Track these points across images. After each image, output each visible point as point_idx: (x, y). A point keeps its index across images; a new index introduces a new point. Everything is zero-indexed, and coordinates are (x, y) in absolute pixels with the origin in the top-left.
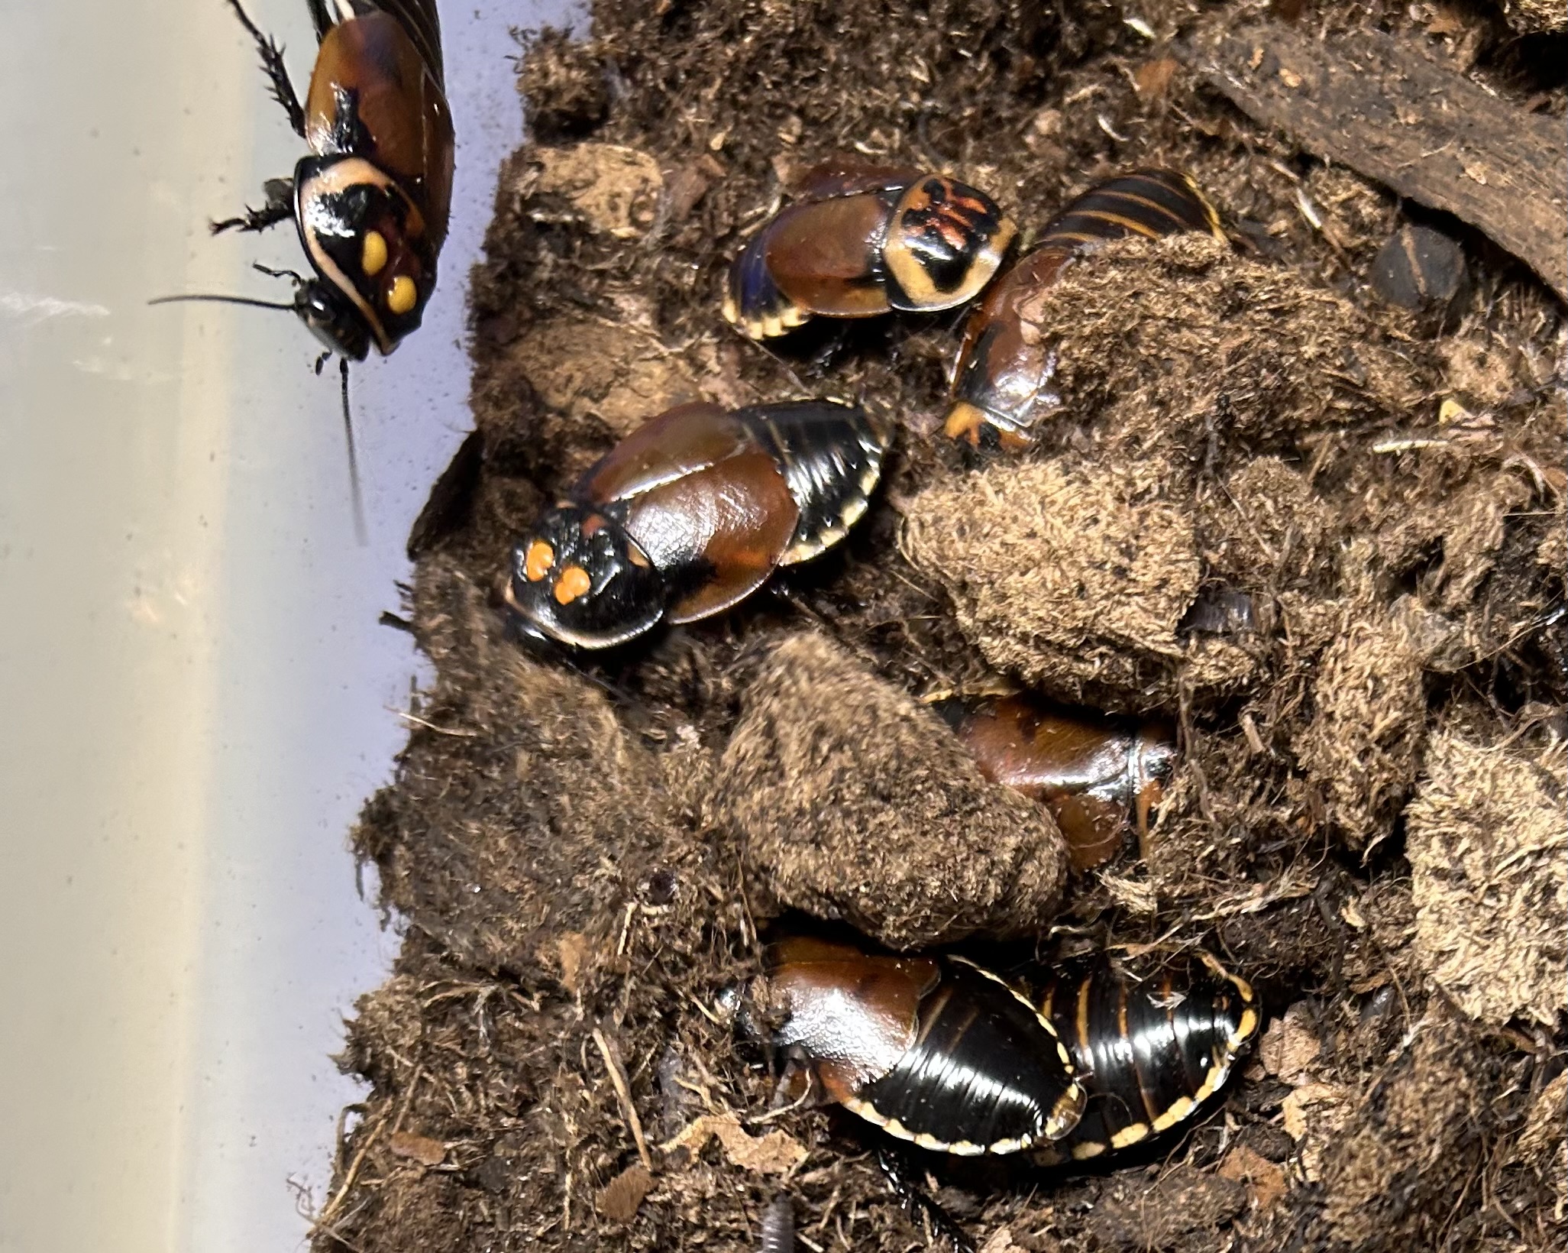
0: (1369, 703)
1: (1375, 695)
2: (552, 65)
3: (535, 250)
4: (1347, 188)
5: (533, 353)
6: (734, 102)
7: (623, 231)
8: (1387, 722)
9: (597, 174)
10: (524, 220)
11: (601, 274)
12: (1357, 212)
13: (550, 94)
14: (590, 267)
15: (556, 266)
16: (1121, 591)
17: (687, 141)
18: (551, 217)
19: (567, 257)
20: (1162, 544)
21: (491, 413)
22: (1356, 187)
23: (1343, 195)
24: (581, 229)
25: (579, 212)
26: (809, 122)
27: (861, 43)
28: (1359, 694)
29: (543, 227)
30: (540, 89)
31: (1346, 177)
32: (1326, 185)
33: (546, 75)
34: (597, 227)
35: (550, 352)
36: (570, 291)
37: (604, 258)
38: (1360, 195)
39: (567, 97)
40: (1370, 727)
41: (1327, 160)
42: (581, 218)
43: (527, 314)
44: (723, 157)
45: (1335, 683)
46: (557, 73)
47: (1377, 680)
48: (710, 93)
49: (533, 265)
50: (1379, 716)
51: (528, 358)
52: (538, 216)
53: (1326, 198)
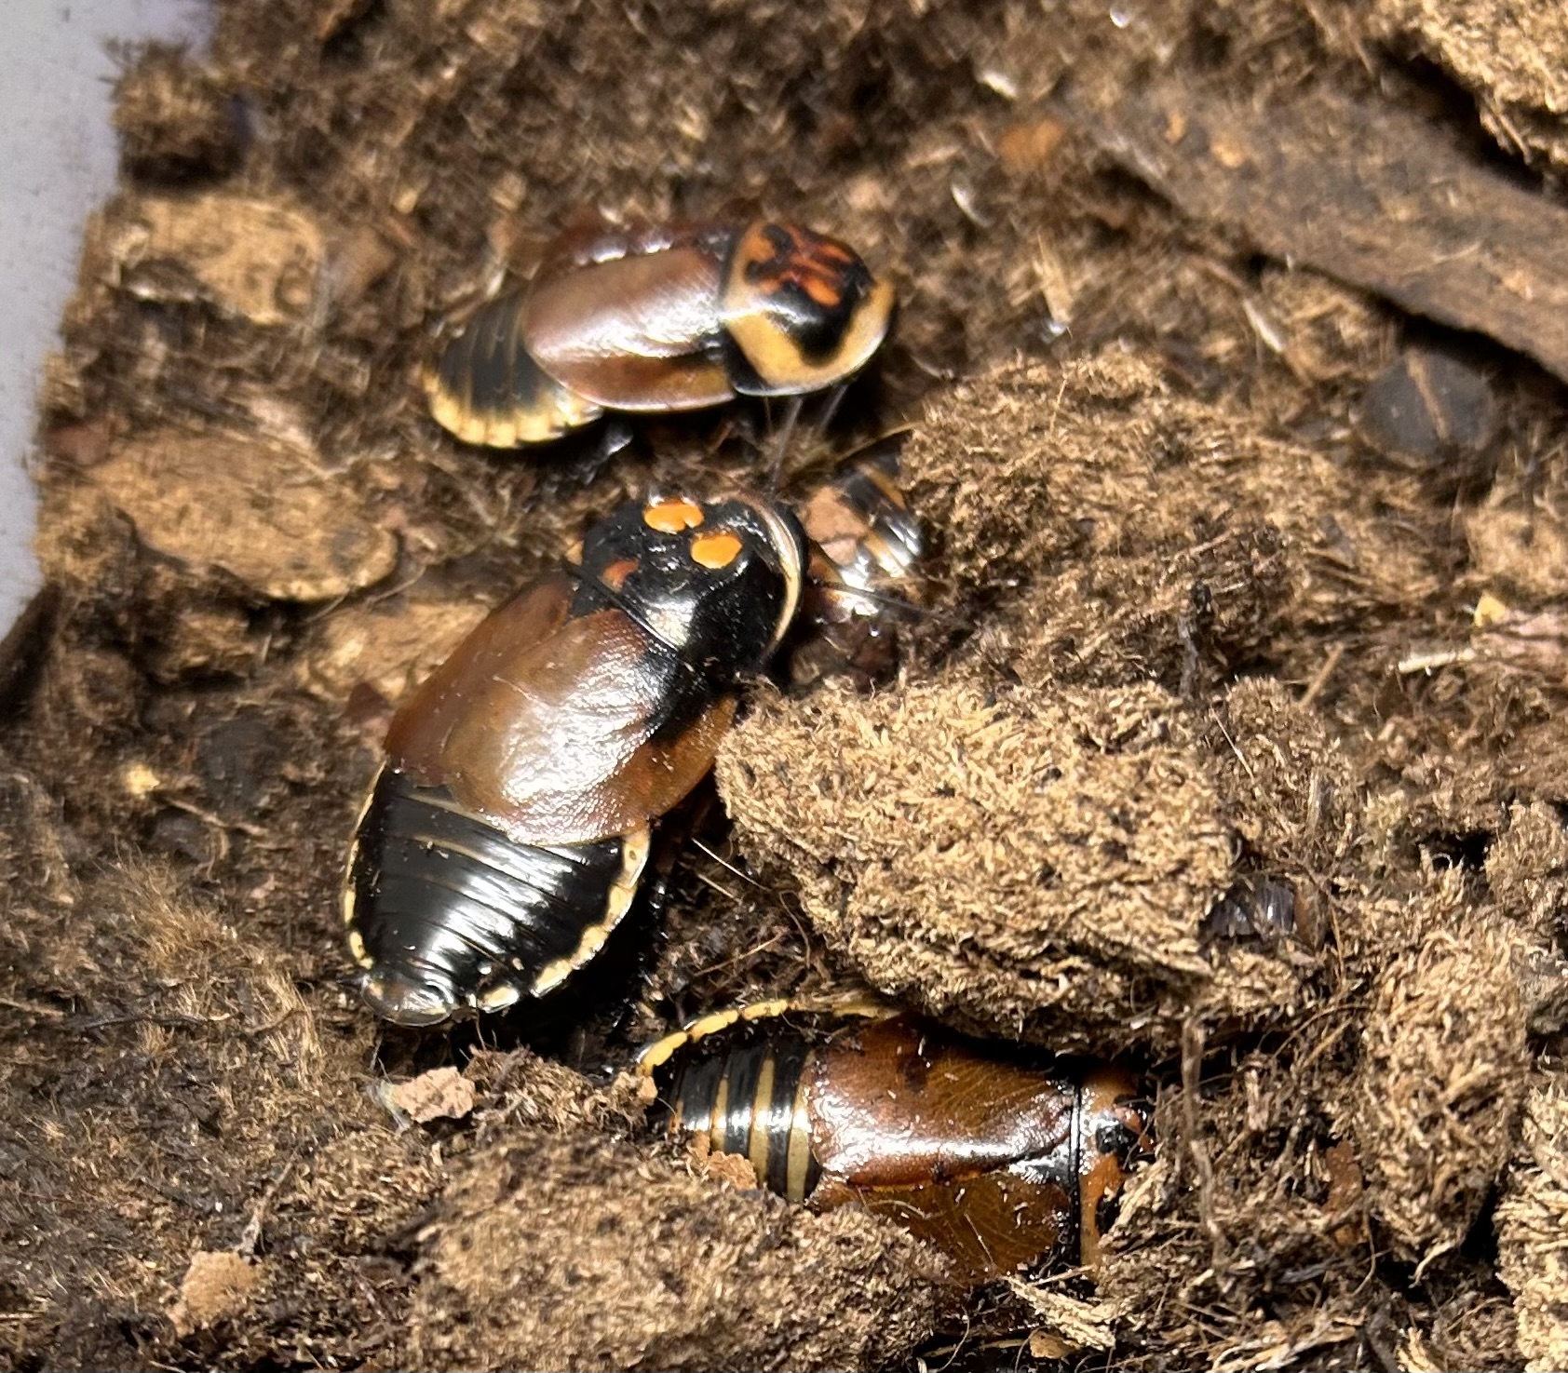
0: (1442, 1048)
1: (1455, 1037)
2: (165, 93)
3: (139, 337)
4: (1321, 300)
5: (130, 478)
6: (429, 153)
7: (265, 314)
8: (1470, 1078)
9: (231, 240)
10: (121, 296)
11: (234, 374)
12: (1337, 334)
13: (159, 132)
14: (217, 364)
15: (170, 360)
16: (1120, 878)
17: (362, 199)
18: (163, 294)
19: (183, 349)
20: (1177, 811)
21: (70, 563)
22: (1335, 299)
23: (1313, 310)
24: (207, 312)
25: (204, 288)
26: (536, 182)
27: (608, 85)
28: (1430, 1034)
29: (149, 307)
30: (147, 125)
31: (1318, 286)
32: (1290, 297)
33: (154, 104)
34: (230, 309)
35: (155, 475)
36: (185, 394)
37: (238, 351)
38: (1339, 310)
39: (185, 137)
40: (1443, 1084)
41: (1290, 262)
42: (208, 297)
43: (124, 426)
44: (414, 224)
45: (1393, 1017)
46: (171, 103)
47: (1457, 1014)
48: (394, 140)
49: (132, 357)
50: (1459, 1068)
51: (122, 484)
52: (145, 291)
53: (1288, 313)
